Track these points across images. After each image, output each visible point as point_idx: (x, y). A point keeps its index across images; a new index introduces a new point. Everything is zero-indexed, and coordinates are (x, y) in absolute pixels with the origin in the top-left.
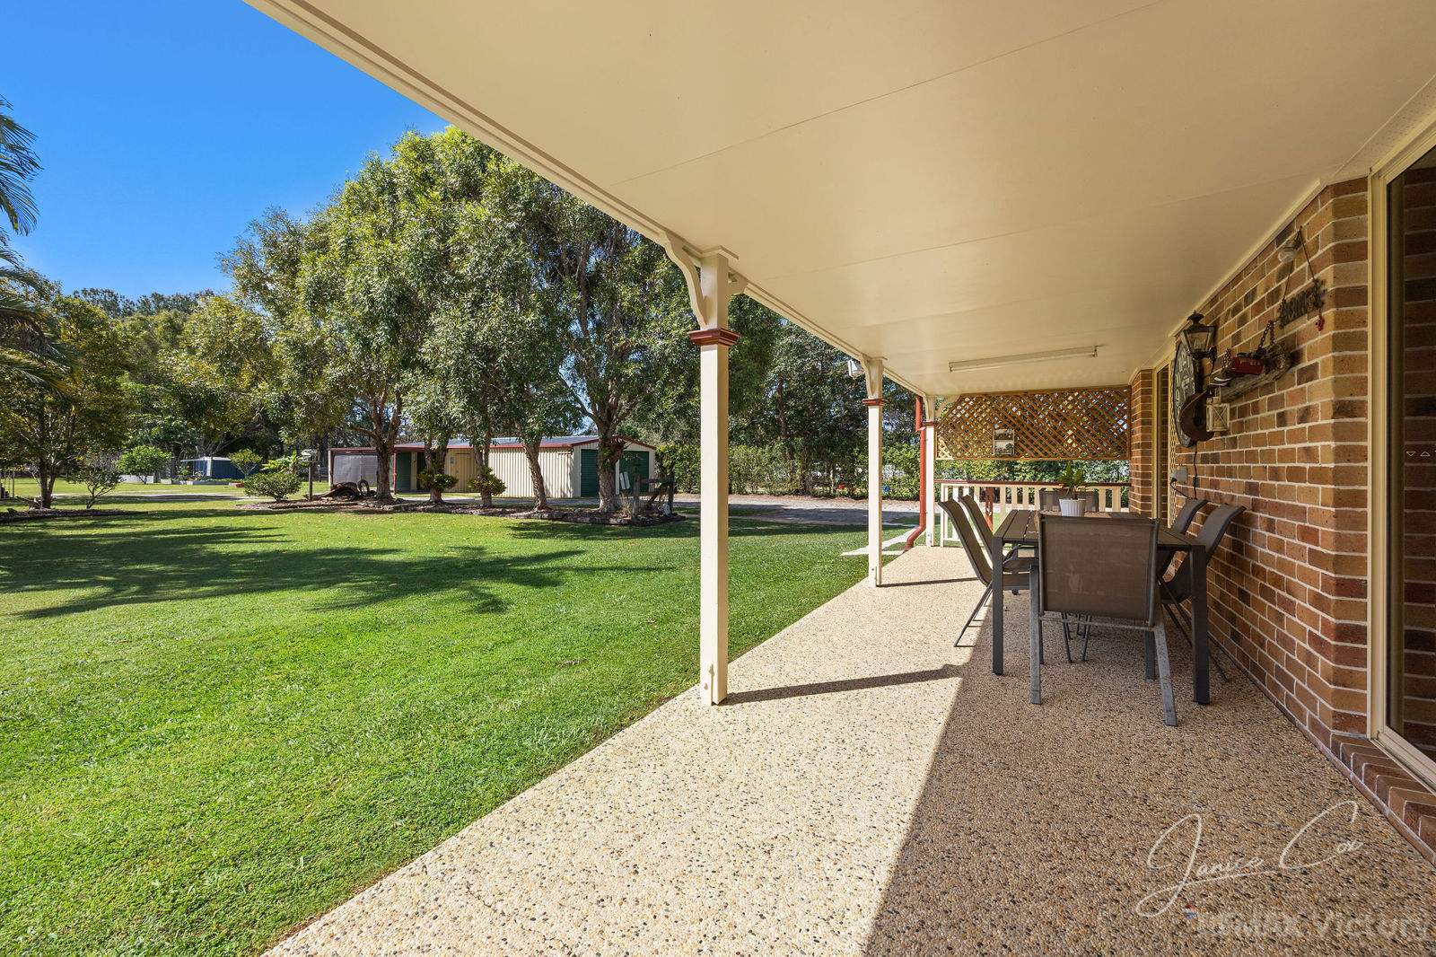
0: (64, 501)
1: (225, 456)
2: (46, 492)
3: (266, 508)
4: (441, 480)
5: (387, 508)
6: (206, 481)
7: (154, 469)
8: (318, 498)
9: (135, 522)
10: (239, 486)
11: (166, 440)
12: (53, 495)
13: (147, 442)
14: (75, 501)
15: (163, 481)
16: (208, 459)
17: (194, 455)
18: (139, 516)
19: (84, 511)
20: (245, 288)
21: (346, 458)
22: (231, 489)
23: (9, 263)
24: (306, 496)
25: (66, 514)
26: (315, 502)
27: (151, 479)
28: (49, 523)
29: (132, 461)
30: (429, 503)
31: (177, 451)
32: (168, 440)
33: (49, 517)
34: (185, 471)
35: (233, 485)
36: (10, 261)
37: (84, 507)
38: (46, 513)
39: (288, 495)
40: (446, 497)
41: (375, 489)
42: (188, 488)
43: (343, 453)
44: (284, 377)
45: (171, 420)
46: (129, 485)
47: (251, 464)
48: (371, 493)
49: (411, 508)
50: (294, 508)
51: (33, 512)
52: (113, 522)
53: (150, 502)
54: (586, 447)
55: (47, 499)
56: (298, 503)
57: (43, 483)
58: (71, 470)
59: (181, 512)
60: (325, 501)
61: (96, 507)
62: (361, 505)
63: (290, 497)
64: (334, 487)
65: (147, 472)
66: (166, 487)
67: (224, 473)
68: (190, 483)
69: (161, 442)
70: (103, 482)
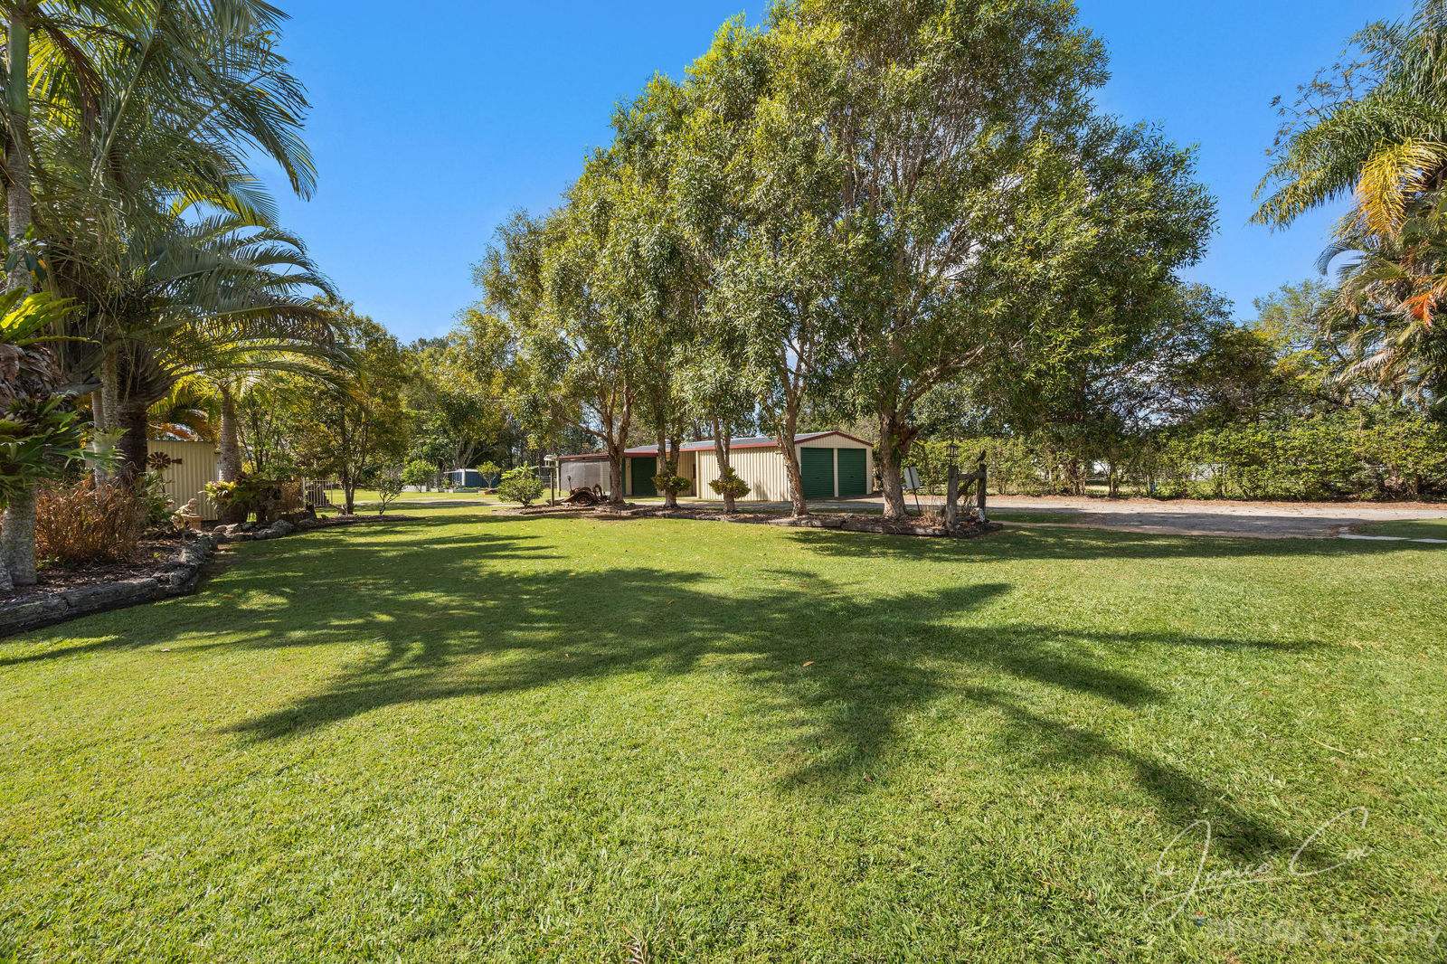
0: (364, 507)
1: (474, 467)
2: (350, 499)
3: (516, 513)
4: (677, 483)
5: (624, 513)
6: (462, 489)
7: (424, 480)
8: (558, 503)
9: (416, 528)
10: (487, 493)
11: (433, 455)
12: (355, 502)
13: (420, 458)
14: (372, 507)
15: (432, 490)
16: (462, 471)
17: (451, 468)
18: (419, 522)
19: (377, 517)
20: (493, 296)
21: (571, 465)
22: (480, 495)
23: (306, 271)
24: (548, 501)
25: (363, 519)
26: (557, 508)
27: (424, 488)
28: (351, 529)
29: (411, 473)
30: (665, 508)
31: (441, 465)
32: (434, 456)
33: (351, 523)
34: (447, 481)
35: (482, 492)
36: (307, 269)
37: (377, 513)
38: (348, 518)
39: (533, 501)
40: (680, 501)
41: (608, 494)
42: (450, 495)
43: (568, 460)
44: (532, 378)
45: (435, 439)
46: (409, 494)
47: (493, 474)
48: (605, 498)
49: (649, 513)
50: (539, 514)
51: (341, 518)
52: (398, 529)
53: (425, 508)
54: (805, 445)
55: (350, 507)
56: (543, 509)
57: (347, 492)
58: (367, 479)
59: (450, 517)
60: (565, 506)
61: (386, 513)
62: (599, 510)
63: (535, 502)
64: (572, 492)
65: (422, 483)
66: (434, 496)
67: (475, 482)
68: (451, 491)
69: (431, 457)
70: (391, 490)
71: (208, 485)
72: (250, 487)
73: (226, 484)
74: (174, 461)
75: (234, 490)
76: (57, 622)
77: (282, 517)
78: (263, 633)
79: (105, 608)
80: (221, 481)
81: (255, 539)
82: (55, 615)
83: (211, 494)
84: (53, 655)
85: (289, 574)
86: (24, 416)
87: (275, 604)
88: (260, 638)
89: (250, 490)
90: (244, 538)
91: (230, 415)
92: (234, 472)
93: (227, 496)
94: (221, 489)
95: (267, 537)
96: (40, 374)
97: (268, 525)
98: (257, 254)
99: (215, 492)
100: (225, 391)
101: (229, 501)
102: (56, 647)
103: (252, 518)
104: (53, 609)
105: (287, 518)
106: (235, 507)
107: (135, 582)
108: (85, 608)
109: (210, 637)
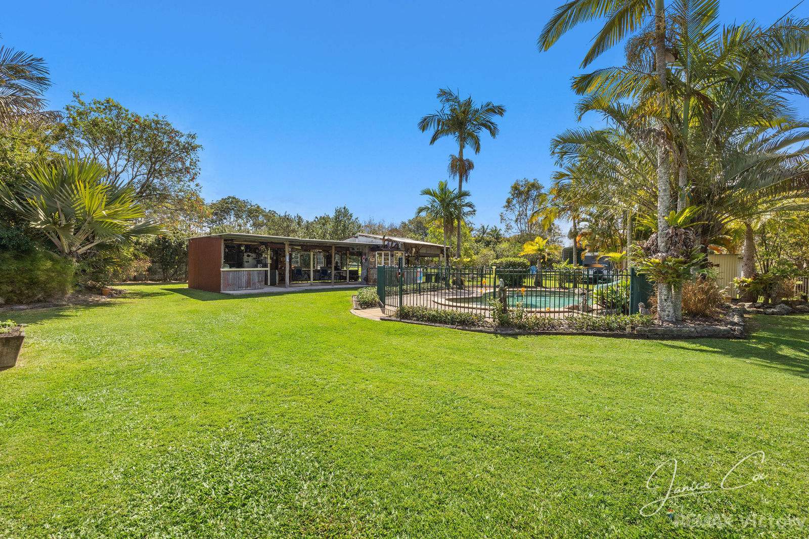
71: (735, 279)
72: (761, 281)
73: (747, 279)
74: (715, 265)
75: (751, 283)
76: (694, 338)
77: (784, 302)
78: (800, 369)
79: (710, 337)
80: (743, 278)
81: (765, 314)
82: (693, 335)
83: (736, 284)
84: (701, 351)
85: (802, 341)
86: (685, 257)
87: (800, 356)
88: (798, 371)
89: (761, 283)
90: (758, 312)
91: (750, 239)
92: (751, 272)
93: (746, 286)
94: (743, 282)
95: (773, 313)
96: (690, 239)
97: (773, 305)
98: (778, 143)
99: (739, 283)
100: (748, 226)
101: (747, 289)
102: (700, 348)
103: (761, 300)
104: (692, 332)
105: (786, 303)
106: (751, 293)
107: (721, 328)
108: (703, 335)
109: (767, 363)
